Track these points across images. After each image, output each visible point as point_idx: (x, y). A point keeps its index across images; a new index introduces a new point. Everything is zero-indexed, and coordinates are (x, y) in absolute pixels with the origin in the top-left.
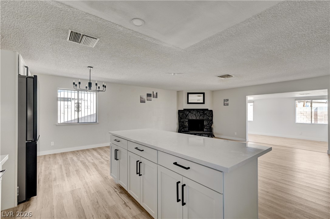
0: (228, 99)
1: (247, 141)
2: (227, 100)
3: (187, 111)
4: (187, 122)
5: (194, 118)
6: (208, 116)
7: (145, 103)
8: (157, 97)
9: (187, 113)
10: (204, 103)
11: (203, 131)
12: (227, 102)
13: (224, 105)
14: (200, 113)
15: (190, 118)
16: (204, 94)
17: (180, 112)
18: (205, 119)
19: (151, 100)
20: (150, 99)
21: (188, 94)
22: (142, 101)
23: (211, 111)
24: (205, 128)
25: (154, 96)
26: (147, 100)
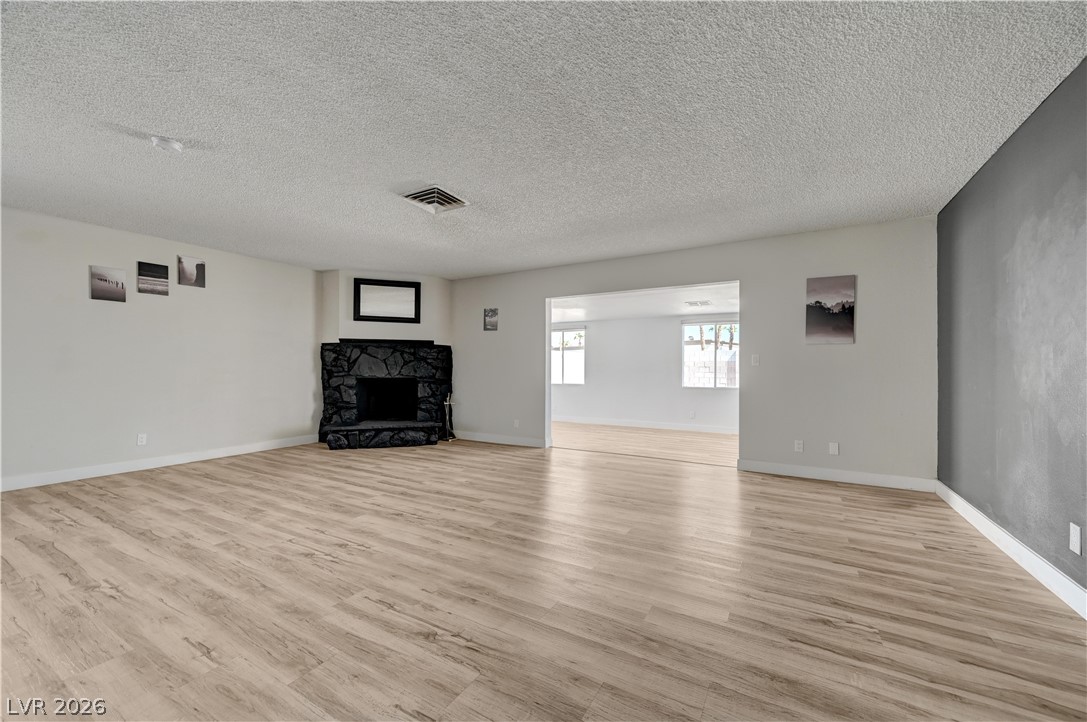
0: (496, 309)
1: (547, 446)
2: (494, 312)
3: (355, 347)
4: (351, 387)
5: (381, 373)
6: (433, 368)
7: (125, 301)
8: (200, 282)
9: (353, 357)
10: (416, 320)
11: (414, 418)
12: (494, 319)
13: (485, 329)
14: (402, 355)
15: (367, 374)
16: (417, 286)
17: (325, 347)
18: (421, 377)
19: (166, 293)
20: (159, 288)
21: (358, 283)
22: (104, 292)
23: (446, 351)
24: (421, 410)
25: (182, 278)
26: (140, 291)
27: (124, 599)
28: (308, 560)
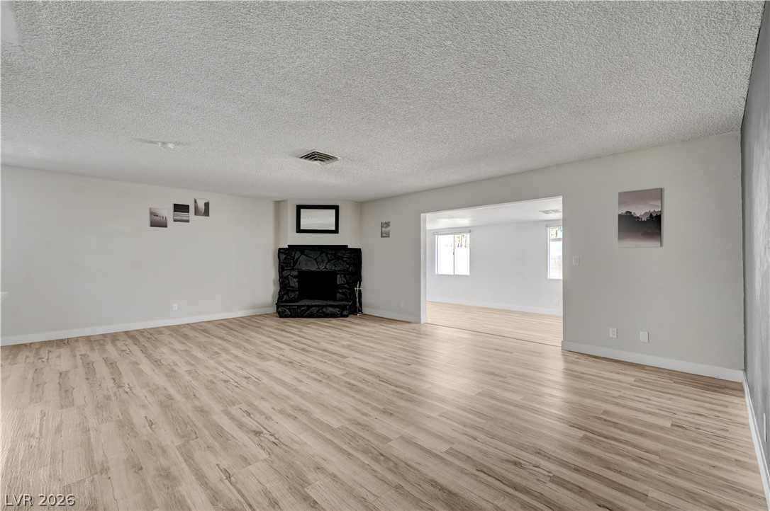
0: (389, 222)
2: (387, 224)
3: (297, 250)
4: (294, 277)
5: (314, 268)
6: (348, 264)
7: (167, 227)
8: (207, 213)
9: (296, 257)
10: (336, 231)
11: (335, 300)
12: (387, 229)
13: (382, 236)
14: (326, 255)
15: (304, 268)
16: (336, 208)
17: (281, 251)
18: (339, 271)
19: (188, 221)
20: (185, 218)
21: (299, 208)
22: (157, 222)
23: (357, 253)
24: (340, 293)
25: (197, 212)
26: (175, 221)
27: (131, 394)
28: (224, 384)
